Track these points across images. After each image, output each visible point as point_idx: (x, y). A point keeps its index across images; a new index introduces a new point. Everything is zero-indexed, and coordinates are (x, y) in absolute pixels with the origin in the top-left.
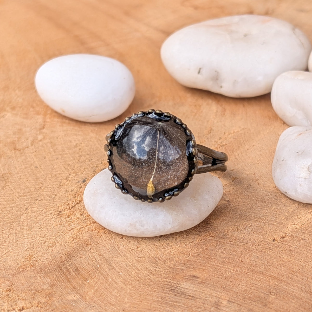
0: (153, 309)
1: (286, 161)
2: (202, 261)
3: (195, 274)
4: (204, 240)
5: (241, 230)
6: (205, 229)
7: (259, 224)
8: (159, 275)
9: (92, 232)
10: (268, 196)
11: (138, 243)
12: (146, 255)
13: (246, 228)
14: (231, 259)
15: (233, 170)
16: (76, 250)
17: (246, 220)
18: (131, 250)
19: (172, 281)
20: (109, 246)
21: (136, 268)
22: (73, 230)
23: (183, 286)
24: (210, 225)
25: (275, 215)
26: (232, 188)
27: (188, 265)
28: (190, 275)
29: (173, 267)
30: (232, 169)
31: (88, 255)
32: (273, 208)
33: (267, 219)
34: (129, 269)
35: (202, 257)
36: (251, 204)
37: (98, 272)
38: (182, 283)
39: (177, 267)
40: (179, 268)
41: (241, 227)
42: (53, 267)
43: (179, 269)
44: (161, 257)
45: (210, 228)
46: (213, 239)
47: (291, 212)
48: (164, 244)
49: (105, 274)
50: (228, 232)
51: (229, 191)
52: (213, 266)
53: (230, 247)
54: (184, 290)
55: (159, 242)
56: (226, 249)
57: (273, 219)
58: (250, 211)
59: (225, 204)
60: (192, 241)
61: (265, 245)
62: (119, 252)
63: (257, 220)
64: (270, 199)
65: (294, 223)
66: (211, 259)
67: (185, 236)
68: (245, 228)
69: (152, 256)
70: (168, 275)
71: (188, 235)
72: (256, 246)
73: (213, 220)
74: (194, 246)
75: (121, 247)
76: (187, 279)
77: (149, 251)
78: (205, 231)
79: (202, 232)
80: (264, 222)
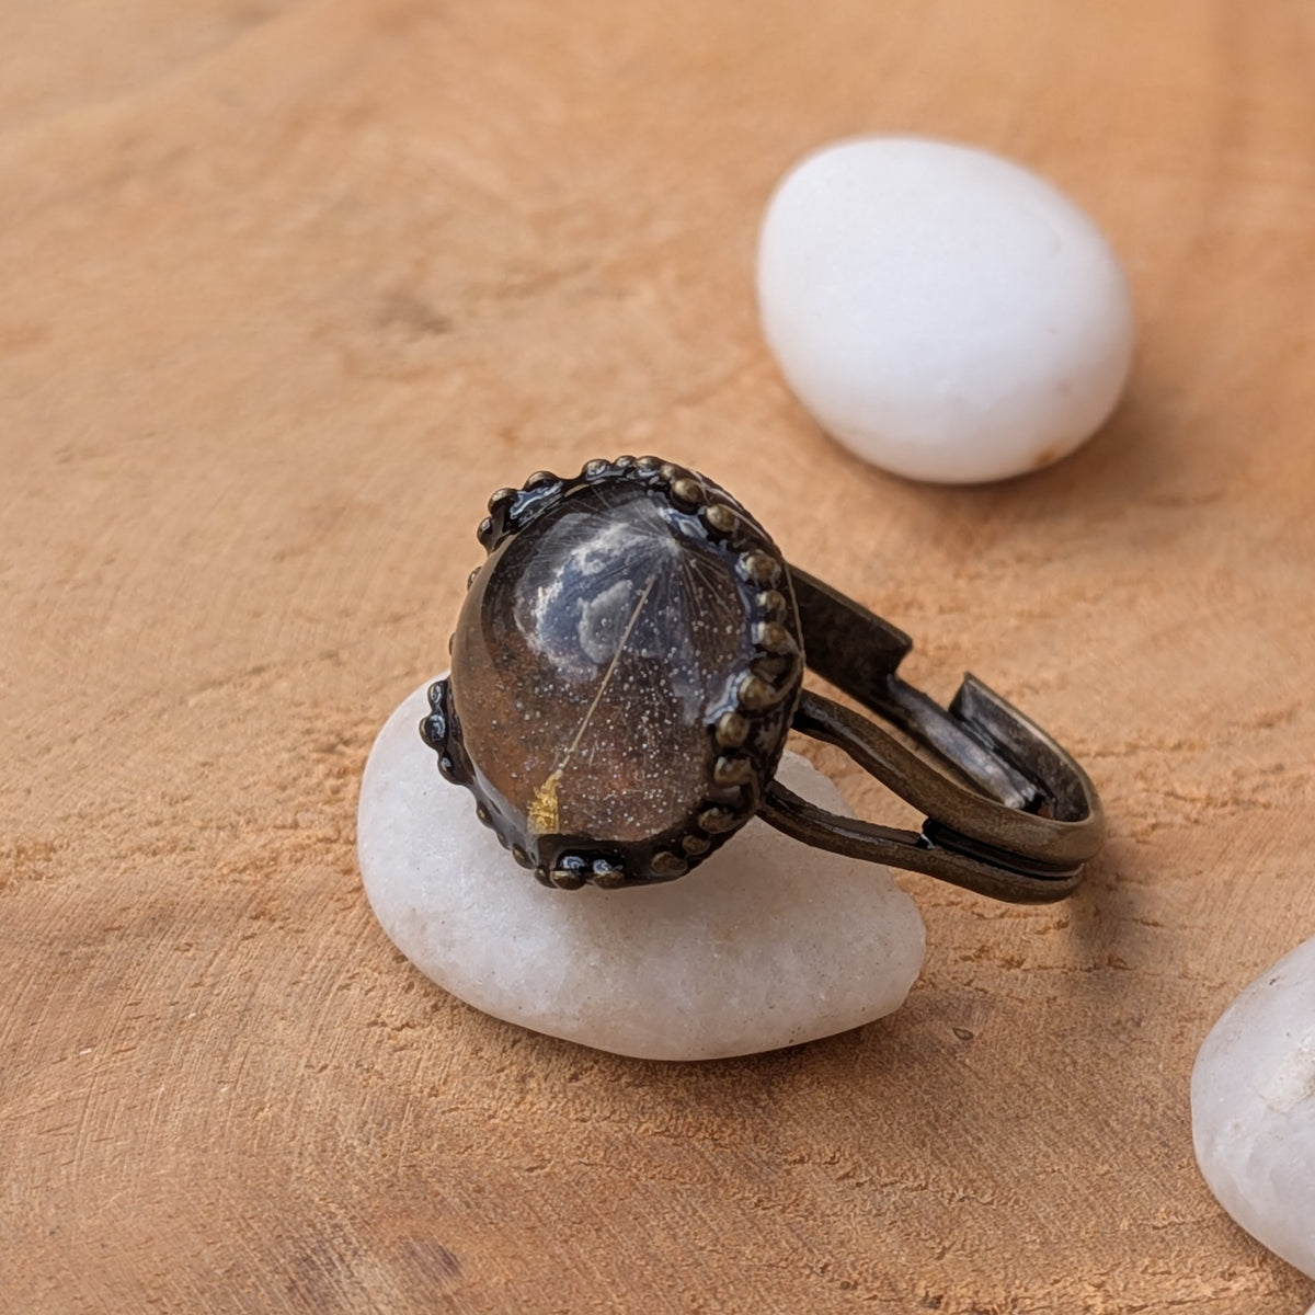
0: (151, 1292)
1: (1278, 987)
2: (555, 1217)
3: (465, 1249)
4: (672, 1140)
5: (859, 1185)
6: (734, 1098)
7: (962, 1200)
8: (338, 1177)
9: (340, 875)
10: (1152, 1107)
11: (428, 1009)
12: (397, 1070)
13: (885, 1190)
14: (671, 1276)
15: (1156, 924)
16: (204, 912)
17: (932, 1153)
18: (374, 1023)
19: (349, 1229)
20: (322, 964)
21: (295, 1102)
22: (290, 832)
23: (361, 1272)
24: (770, 1093)
25: (1073, 1203)
26: (1051, 992)
27: (486, 1203)
28: (440, 1244)
29: (425, 1174)
30: (1157, 916)
31: (212, 954)
32: (1106, 1167)
33: (1016, 1202)
34: (274, 1089)
35: (579, 1201)
36: (1037, 1101)
37: (161, 1035)
38: (371, 1258)
39: (437, 1187)
40: (441, 1190)
41: (873, 1171)
42: (58, 927)
43: (438, 1194)
44: (434, 1112)
45: (756, 1104)
46: (707, 1154)
47: (1155, 1228)
48: (514, 1067)
49: (174, 1057)
50: (802, 1161)
51: (1022, 1001)
52: (568, 1262)
53: (727, 1226)
54: (346, 1288)
55: (504, 1051)
56: (705, 1223)
57: (1046, 1210)
58: (996, 1126)
59: (940, 1042)
60: (625, 1116)
61: (874, 1298)
62: (327, 1003)
63: (972, 1181)
64: (1142, 1123)
65: (1103, 1278)
66: (597, 1230)
67: (624, 1080)
68: (886, 1185)
69: (413, 1088)
70: (363, 1196)
71: (641, 1085)
72: (832, 1280)
73: (808, 1081)
74: (607, 1140)
75: (355, 991)
76: (413, 1253)
77: (422, 1064)
78: (724, 1104)
79: (710, 1102)
80: (991, 1203)
